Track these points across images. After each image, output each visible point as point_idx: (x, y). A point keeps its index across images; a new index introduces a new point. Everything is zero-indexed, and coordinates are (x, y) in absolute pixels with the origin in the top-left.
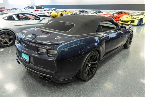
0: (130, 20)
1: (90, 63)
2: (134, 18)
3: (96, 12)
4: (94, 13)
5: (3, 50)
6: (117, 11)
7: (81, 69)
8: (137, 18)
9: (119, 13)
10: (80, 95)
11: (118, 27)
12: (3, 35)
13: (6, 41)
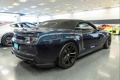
0: (112, 30)
1: (69, 53)
2: (116, 29)
3: (84, 26)
4: (83, 26)
5: (7, 48)
6: (101, 25)
7: (60, 56)
8: (118, 29)
9: (103, 26)
10: (57, 79)
11: (96, 29)
12: (9, 37)
13: (10, 42)
